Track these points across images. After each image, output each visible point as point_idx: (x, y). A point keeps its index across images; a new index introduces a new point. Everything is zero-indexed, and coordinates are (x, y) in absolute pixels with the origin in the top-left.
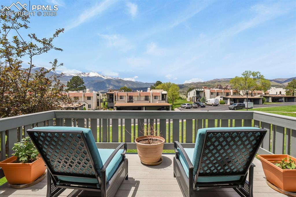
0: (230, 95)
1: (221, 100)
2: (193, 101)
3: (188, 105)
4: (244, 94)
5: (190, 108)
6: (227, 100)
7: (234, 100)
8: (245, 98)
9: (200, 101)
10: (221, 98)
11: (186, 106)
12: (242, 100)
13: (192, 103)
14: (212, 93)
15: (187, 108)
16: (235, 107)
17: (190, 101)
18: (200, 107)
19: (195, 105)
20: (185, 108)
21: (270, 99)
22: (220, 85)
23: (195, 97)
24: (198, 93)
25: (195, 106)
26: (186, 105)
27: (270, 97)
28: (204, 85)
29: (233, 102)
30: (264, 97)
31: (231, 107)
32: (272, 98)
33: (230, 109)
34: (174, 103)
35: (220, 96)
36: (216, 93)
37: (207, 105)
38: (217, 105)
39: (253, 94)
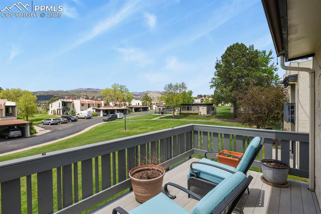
0: (101, 106)
1: (93, 111)
2: (58, 115)
3: (53, 120)
4: (114, 105)
5: (56, 124)
6: (100, 111)
7: (106, 111)
8: (115, 110)
9: (69, 114)
10: (93, 110)
11: (52, 121)
12: (112, 111)
13: (60, 117)
14: (82, 105)
15: (52, 124)
16: (109, 119)
17: (53, 114)
18: (71, 121)
19: (64, 119)
20: (50, 124)
21: (133, 109)
22: (87, 96)
23: (61, 110)
24: (64, 104)
25: (63, 121)
26: (50, 120)
27: (133, 107)
28: (67, 94)
29: (106, 113)
30: (129, 107)
31: (105, 119)
32: (134, 109)
33: (104, 121)
34: (30, 118)
35: (92, 108)
36: (87, 104)
37: (78, 118)
38: (90, 118)
39: (121, 105)
